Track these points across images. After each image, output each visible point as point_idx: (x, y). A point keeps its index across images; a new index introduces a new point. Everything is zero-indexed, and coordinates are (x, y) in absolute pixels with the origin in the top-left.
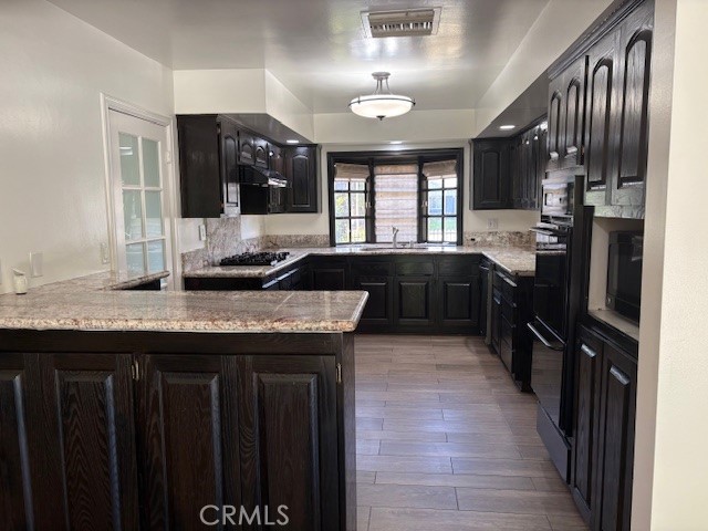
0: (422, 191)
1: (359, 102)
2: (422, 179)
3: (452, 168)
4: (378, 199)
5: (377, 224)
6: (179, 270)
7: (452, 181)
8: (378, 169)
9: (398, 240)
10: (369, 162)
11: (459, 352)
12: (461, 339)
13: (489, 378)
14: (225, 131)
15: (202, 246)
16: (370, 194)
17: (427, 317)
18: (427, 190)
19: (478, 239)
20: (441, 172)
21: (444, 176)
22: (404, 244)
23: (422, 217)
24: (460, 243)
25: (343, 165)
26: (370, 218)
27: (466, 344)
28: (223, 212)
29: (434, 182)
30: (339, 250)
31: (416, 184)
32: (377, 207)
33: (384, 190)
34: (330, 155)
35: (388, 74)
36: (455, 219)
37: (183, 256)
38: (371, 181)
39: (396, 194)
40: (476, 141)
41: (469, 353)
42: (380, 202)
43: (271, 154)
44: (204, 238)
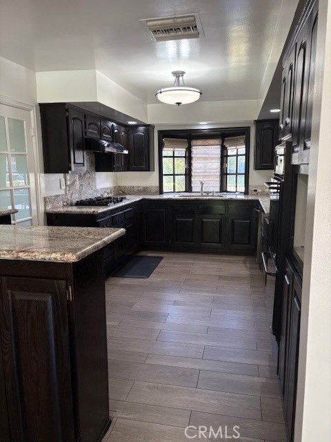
0: (224, 157)
1: (161, 92)
2: (224, 149)
3: (242, 141)
4: (194, 162)
5: (192, 179)
6: (42, 208)
7: (242, 150)
8: (194, 142)
9: (204, 190)
10: (188, 137)
11: (237, 267)
12: (242, 258)
13: (252, 287)
14: (72, 114)
15: (62, 192)
16: (189, 159)
17: (220, 242)
18: (227, 156)
19: (259, 190)
20: (236, 144)
21: (238, 147)
22: (208, 193)
23: (224, 174)
24: (246, 193)
25: (169, 139)
26: (188, 174)
27: (245, 262)
28: (71, 170)
29: (231, 151)
30: (165, 197)
31: (220, 152)
32: (193, 168)
33: (197, 156)
34: (160, 132)
35: (184, 73)
36: (244, 176)
37: (45, 198)
38: (189, 150)
39: (205, 158)
40: (257, 122)
41: (245, 269)
42: (195, 164)
43: (116, 131)
44: (64, 187)
